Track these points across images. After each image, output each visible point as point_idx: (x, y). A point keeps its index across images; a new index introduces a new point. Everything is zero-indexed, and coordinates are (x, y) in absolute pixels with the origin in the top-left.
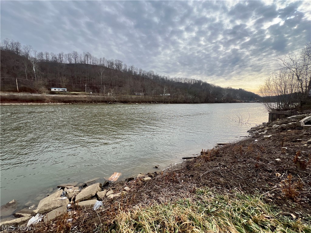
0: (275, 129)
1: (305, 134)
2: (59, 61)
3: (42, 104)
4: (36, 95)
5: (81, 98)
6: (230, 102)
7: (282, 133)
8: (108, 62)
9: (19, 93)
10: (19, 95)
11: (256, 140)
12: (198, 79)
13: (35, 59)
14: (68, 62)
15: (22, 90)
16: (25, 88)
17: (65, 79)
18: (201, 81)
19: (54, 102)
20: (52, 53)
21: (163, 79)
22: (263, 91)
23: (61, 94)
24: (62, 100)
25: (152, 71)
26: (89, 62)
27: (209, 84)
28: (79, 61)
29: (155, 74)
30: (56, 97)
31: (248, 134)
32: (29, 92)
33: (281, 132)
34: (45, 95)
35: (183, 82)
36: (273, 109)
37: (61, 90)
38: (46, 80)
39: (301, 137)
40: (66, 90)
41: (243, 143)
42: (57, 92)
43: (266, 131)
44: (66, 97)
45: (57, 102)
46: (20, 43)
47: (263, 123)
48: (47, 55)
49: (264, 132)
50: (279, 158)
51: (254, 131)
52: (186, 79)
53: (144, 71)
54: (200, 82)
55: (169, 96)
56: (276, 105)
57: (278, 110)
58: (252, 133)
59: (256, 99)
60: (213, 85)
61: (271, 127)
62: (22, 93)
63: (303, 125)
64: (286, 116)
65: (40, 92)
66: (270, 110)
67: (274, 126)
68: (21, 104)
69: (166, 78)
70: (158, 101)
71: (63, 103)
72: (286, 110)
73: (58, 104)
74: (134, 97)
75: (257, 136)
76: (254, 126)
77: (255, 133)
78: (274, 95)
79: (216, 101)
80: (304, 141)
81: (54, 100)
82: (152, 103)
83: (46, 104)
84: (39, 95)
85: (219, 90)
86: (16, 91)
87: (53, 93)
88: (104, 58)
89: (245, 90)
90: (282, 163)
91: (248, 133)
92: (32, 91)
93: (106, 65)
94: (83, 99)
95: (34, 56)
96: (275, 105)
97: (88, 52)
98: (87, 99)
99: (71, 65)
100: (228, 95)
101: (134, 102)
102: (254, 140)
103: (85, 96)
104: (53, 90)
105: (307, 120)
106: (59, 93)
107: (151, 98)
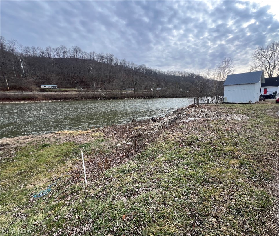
2: (47, 56)
3: (34, 102)
4: (27, 93)
5: (71, 94)
8: (98, 56)
9: (10, 92)
10: (11, 93)
13: (22, 54)
14: (57, 57)
15: (12, 88)
16: (15, 86)
17: (55, 75)
19: (45, 100)
20: (39, 47)
23: (52, 91)
24: (53, 98)
26: (79, 56)
28: (67, 55)
30: (47, 94)
32: (20, 90)
34: (36, 93)
37: (51, 87)
38: (35, 77)
40: (56, 87)
42: (47, 89)
44: (57, 95)
45: (48, 100)
46: (4, 38)
48: (33, 50)
62: (12, 91)
65: (31, 90)
68: (14, 102)
71: (54, 101)
73: (50, 101)
74: (124, 92)
81: (46, 98)
83: (38, 101)
84: (30, 93)
86: (7, 90)
87: (43, 90)
88: (94, 52)
92: (23, 89)
93: (96, 59)
94: (74, 96)
95: (20, 52)
97: (77, 47)
98: (77, 96)
99: (59, 60)
103: (75, 93)
104: (43, 87)
106: (49, 90)
107: (140, 93)
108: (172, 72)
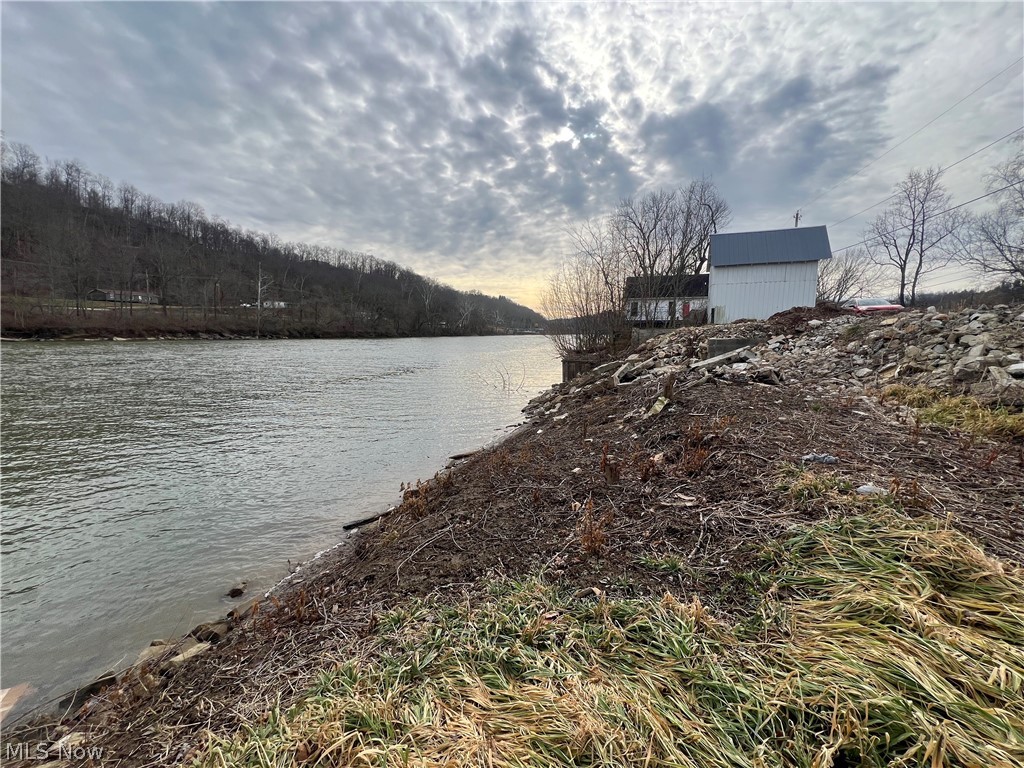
0: (574, 398)
1: (621, 403)
6: (481, 334)
7: (586, 406)
11: (540, 431)
12: (386, 259)
18: (394, 264)
21: (248, 244)
22: (548, 305)
25: (192, 205)
27: (419, 278)
29: (210, 219)
31: (522, 419)
33: (585, 403)
35: (333, 262)
36: (569, 351)
39: (615, 411)
41: (510, 445)
43: (558, 405)
47: (553, 386)
49: (554, 407)
50: (579, 465)
51: (536, 407)
52: (343, 253)
53: (149, 200)
54: (391, 268)
55: (280, 310)
56: (575, 340)
57: (578, 352)
58: (532, 413)
59: (537, 325)
60: (433, 282)
61: (567, 394)
63: (617, 383)
64: (593, 365)
66: (565, 353)
67: (572, 391)
69: (265, 241)
70: (234, 328)
72: (591, 351)
74: (100, 308)
75: (543, 421)
76: (535, 394)
77: (539, 413)
78: (570, 317)
79: (443, 330)
80: (619, 418)
82: (205, 336)
85: (448, 297)
89: (514, 300)
90: (583, 476)
91: (524, 415)
96: (571, 341)
100: (474, 314)
101: (103, 332)
102: (535, 433)
105: (622, 372)
107: (196, 317)
108: (316, 248)
